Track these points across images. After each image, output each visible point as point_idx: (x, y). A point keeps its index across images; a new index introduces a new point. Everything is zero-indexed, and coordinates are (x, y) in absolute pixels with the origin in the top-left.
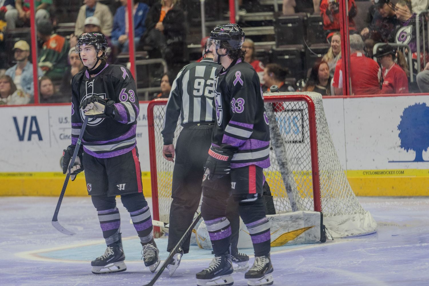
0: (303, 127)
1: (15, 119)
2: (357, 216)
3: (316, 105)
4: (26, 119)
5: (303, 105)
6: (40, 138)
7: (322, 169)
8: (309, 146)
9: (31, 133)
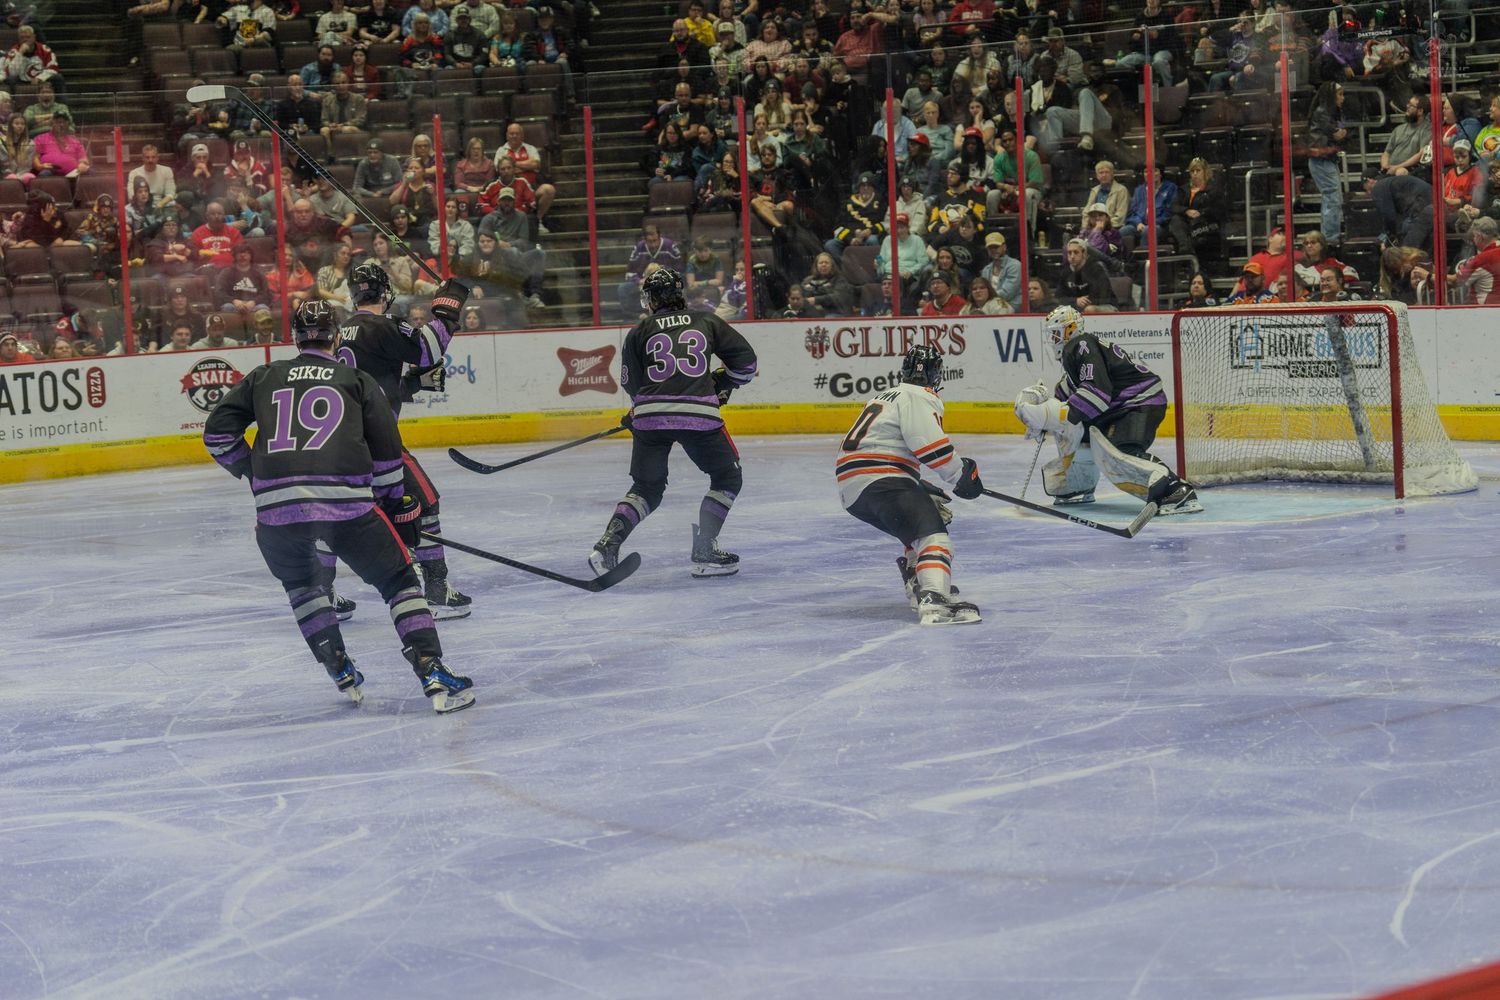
0: (1380, 347)
1: (997, 333)
2: (1452, 467)
3: (1398, 319)
4: (1011, 332)
5: (1382, 319)
6: (1030, 359)
7: (1405, 403)
8: (1388, 373)
9: (1018, 351)
